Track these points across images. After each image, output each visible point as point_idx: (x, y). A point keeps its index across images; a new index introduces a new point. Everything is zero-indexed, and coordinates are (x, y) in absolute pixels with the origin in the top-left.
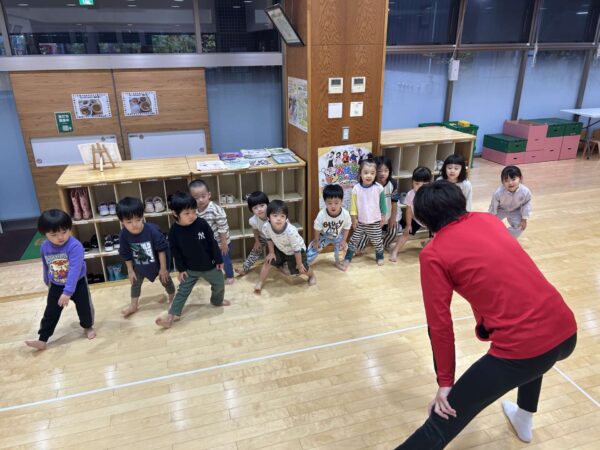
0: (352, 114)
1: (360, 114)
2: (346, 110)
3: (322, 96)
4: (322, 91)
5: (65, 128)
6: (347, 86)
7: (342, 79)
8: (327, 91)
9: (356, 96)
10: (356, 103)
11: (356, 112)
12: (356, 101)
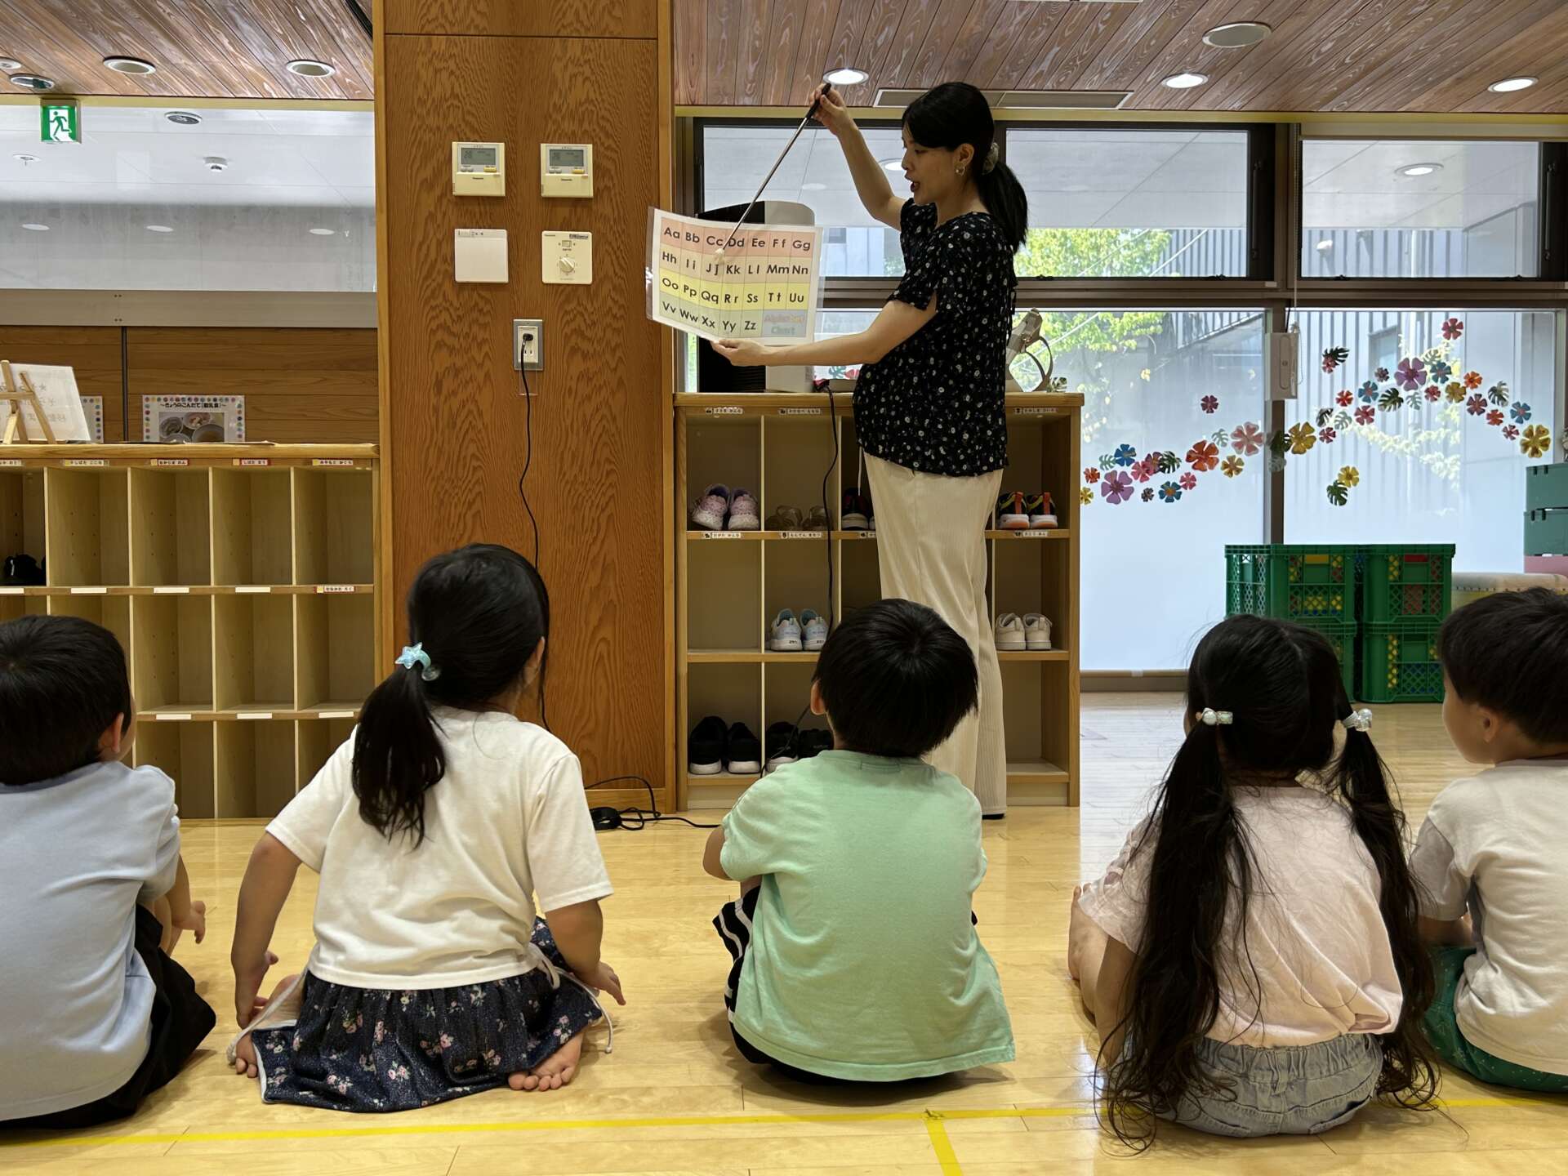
0: (550, 275)
1: (584, 275)
2: (524, 256)
3: (428, 201)
4: (429, 185)
6: (521, 171)
7: (500, 148)
8: (449, 185)
9: (563, 212)
10: (566, 235)
11: (568, 270)
12: (563, 228)
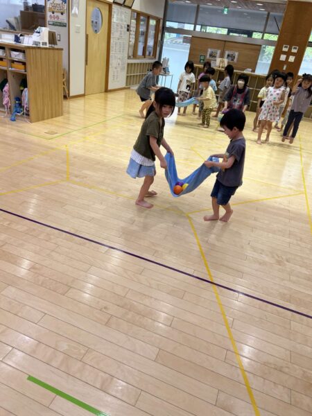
0: (289, 60)
1: (293, 61)
2: (287, 58)
5: (202, 61)
6: (290, 49)
7: (289, 46)
8: (282, 50)
12: (292, 55)
